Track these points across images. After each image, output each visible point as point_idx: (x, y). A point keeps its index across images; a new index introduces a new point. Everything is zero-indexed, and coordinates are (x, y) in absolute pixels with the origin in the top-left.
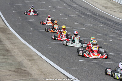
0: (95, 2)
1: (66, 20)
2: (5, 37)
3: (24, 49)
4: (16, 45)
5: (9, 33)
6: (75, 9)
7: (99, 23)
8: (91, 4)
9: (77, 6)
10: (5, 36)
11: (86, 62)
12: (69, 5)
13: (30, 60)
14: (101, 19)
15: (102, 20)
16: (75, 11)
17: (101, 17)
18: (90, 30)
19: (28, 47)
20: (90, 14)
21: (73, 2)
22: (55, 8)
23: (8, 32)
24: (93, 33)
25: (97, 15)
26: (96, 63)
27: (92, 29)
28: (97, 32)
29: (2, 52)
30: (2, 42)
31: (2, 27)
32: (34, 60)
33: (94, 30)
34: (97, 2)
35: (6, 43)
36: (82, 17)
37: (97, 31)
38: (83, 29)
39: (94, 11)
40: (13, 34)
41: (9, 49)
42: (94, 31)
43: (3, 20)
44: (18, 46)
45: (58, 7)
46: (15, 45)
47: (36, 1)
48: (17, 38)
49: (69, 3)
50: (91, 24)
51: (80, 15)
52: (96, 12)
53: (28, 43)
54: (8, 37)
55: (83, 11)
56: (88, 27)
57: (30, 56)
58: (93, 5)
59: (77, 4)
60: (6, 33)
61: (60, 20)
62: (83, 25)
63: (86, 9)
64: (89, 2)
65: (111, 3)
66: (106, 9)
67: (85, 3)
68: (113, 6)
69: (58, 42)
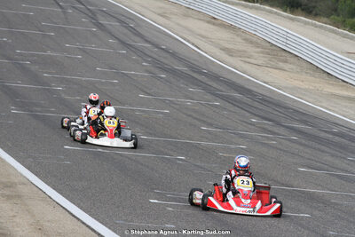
0: (199, 35)
1: (113, 84)
6: (142, 54)
7: (208, 97)
8: (188, 41)
9: (147, 45)
11: (171, 206)
12: (123, 43)
13: (9, 197)
14: (215, 85)
15: (218, 87)
16: (140, 59)
17: (216, 78)
18: (185, 116)
20: (185, 69)
21: (135, 34)
22: (84, 51)
24: (191, 125)
25: (204, 74)
27: (189, 113)
28: (204, 122)
32: (19, 197)
33: (194, 115)
34: (204, 37)
36: (162, 78)
37: (205, 119)
38: (162, 113)
39: (195, 63)
42: (196, 118)
45: (93, 47)
50: (187, 97)
51: (157, 71)
53: (1, 147)
57: (10, 187)
58: (193, 44)
59: (147, 41)
61: (97, 85)
62: (164, 101)
63: (174, 55)
64: (181, 34)
65: (246, 40)
66: (232, 56)
67: (171, 36)
68: (251, 49)
69: (91, 148)
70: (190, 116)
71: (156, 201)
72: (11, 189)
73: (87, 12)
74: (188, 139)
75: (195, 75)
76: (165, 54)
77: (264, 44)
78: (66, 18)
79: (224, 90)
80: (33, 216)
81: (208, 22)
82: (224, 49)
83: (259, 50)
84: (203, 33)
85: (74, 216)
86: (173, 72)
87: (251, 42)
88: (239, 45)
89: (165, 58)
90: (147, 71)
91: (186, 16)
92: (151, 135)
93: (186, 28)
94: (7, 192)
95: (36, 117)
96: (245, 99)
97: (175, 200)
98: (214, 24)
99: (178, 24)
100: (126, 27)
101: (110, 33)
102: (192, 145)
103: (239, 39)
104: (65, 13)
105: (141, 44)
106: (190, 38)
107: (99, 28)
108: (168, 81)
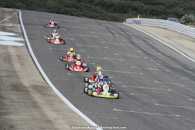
0: (188, 48)
1: (140, 75)
2: (44, 100)
3: (73, 120)
4: (61, 112)
6: (156, 59)
8: (182, 52)
9: (159, 54)
16: (155, 61)
18: (179, 93)
19: (80, 117)
21: (152, 48)
22: (124, 57)
23: (49, 93)
24: (183, 98)
25: (191, 70)
27: (182, 91)
28: (190, 96)
29: (38, 123)
30: (40, 107)
31: (39, 84)
33: (185, 92)
34: (190, 49)
35: (45, 110)
36: (167, 72)
38: (167, 91)
40: (56, 96)
41: (51, 119)
42: (185, 94)
43: (40, 73)
44: (64, 115)
45: (129, 55)
46: (59, 112)
47: (94, 45)
48: (62, 102)
49: (145, 50)
50: (181, 83)
51: (164, 68)
52: (188, 65)
53: (79, 110)
54: (49, 101)
55: (167, 62)
56: (175, 88)
58: (184, 53)
59: (160, 52)
60: (45, 94)
61: (131, 76)
62: (168, 85)
63: (173, 59)
67: (172, 49)
69: (128, 110)
70: (182, 93)
73: (126, 36)
74: (181, 105)
75: (185, 70)
76: (169, 59)
78: (115, 39)
81: (193, 41)
84: (190, 47)
89: (168, 61)
90: (159, 68)
91: (180, 38)
92: (161, 103)
99: (176, 43)
102: (184, 109)
104: (114, 36)
105: (156, 53)
107: (133, 44)
108: (170, 74)
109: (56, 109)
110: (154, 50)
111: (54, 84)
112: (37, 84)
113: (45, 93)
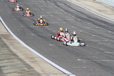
0: (90, 6)
1: (63, 24)
3: (26, 53)
4: (19, 49)
5: (11, 39)
7: (94, 26)
8: (87, 8)
9: (73, 11)
10: (9, 42)
11: (84, 61)
12: (66, 11)
13: (33, 62)
14: (96, 22)
16: (71, 15)
18: (87, 32)
19: (30, 51)
20: (86, 17)
21: (69, 8)
22: (53, 14)
24: (89, 35)
26: (94, 62)
31: (5, 33)
32: (36, 61)
33: (90, 32)
34: (91, 7)
37: (94, 33)
38: (79, 32)
39: (89, 15)
40: (15, 39)
42: (91, 33)
43: (5, 27)
45: (56, 13)
46: (17, 49)
48: (19, 43)
49: (65, 9)
50: (87, 26)
51: (77, 19)
54: (11, 43)
55: (79, 15)
58: (88, 9)
59: (73, 9)
61: (58, 25)
62: (80, 28)
63: (82, 13)
65: (105, 6)
66: (101, 12)
67: (81, 7)
68: (107, 9)
69: (58, 44)
70: (89, 32)
71: (80, 60)
72: (33, 59)
73: (54, 2)
74: (89, 39)
75: (89, 19)
76: (79, 13)
77: (111, 7)
78: (47, 4)
79: (99, 23)
80: (41, 67)
81: (93, 2)
82: (98, 10)
83: (110, 9)
85: (54, 66)
86: (82, 18)
87: (107, 7)
88: (103, 8)
90: (74, 19)
93: (85, 4)
94: (32, 60)
95: (40, 36)
96: (106, 25)
97: (86, 59)
98: (94, 2)
99: (83, 3)
100: (66, 6)
101: (61, 8)
102: (90, 41)
103: (103, 6)
104: (46, 2)
105: (71, 10)
106: (87, 7)
107: (58, 6)
108: (81, 22)
109: (15, 47)
110: (70, 9)
111: (13, 33)
112: (3, 34)
113: (9, 38)
